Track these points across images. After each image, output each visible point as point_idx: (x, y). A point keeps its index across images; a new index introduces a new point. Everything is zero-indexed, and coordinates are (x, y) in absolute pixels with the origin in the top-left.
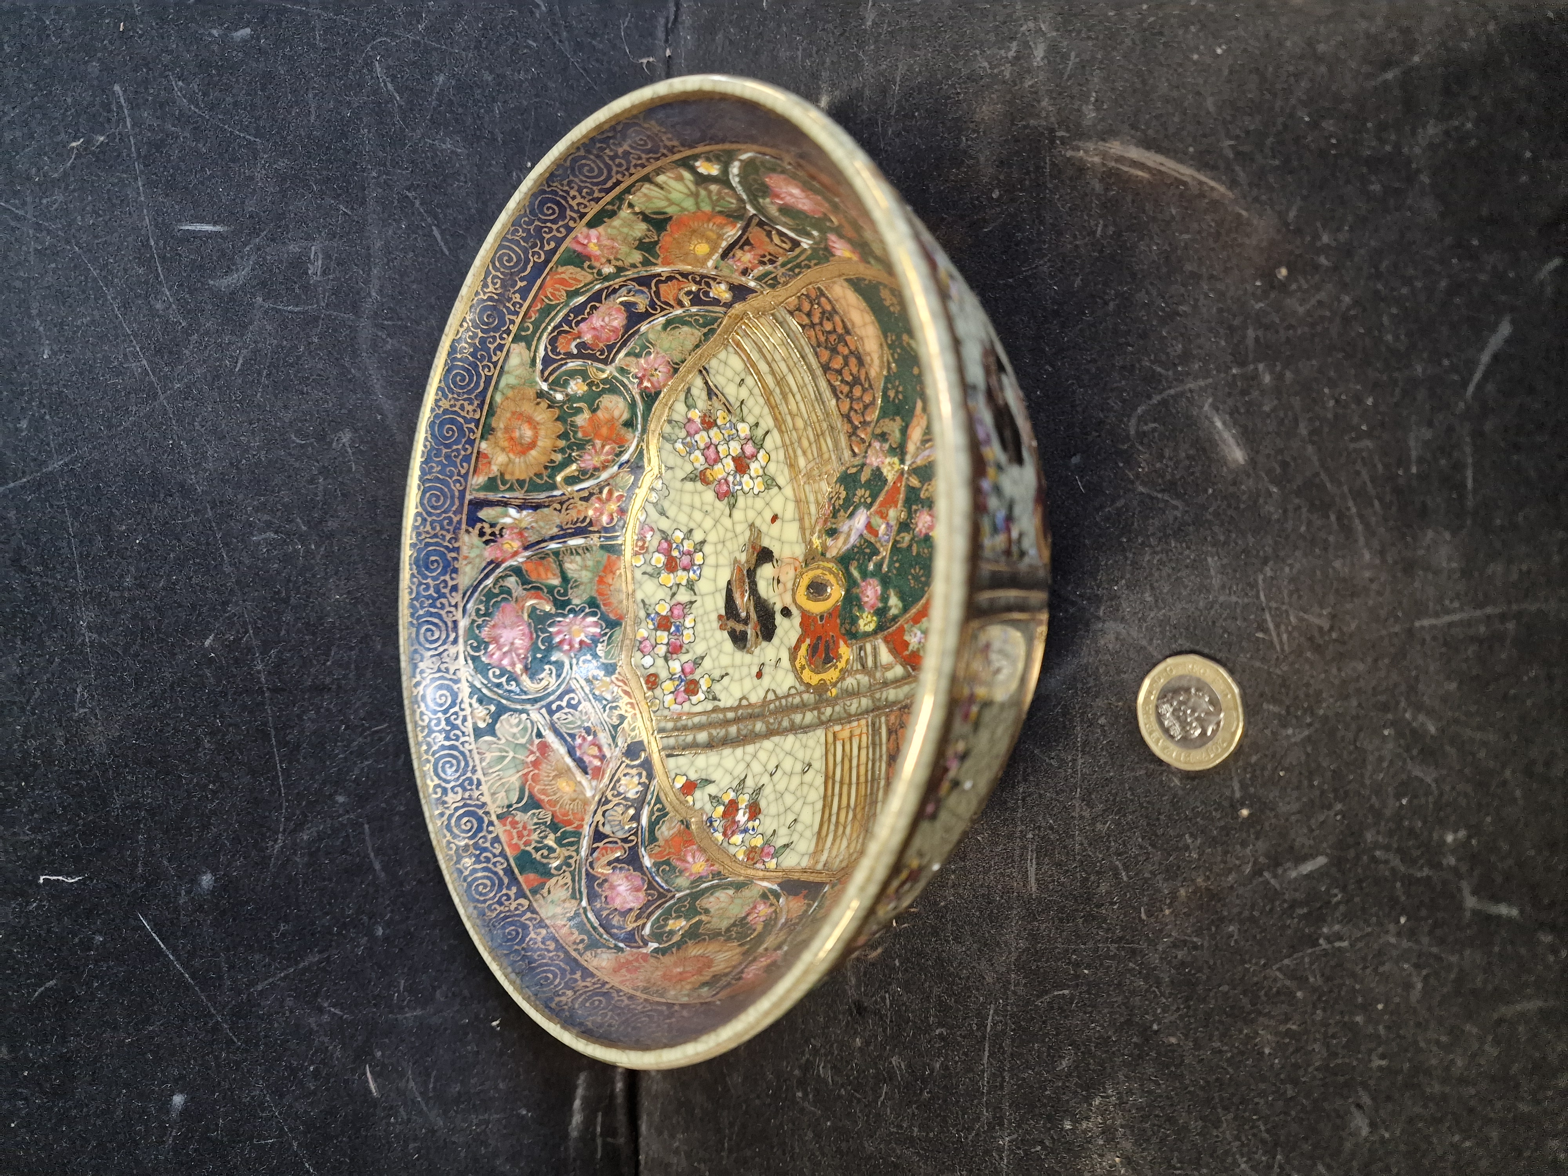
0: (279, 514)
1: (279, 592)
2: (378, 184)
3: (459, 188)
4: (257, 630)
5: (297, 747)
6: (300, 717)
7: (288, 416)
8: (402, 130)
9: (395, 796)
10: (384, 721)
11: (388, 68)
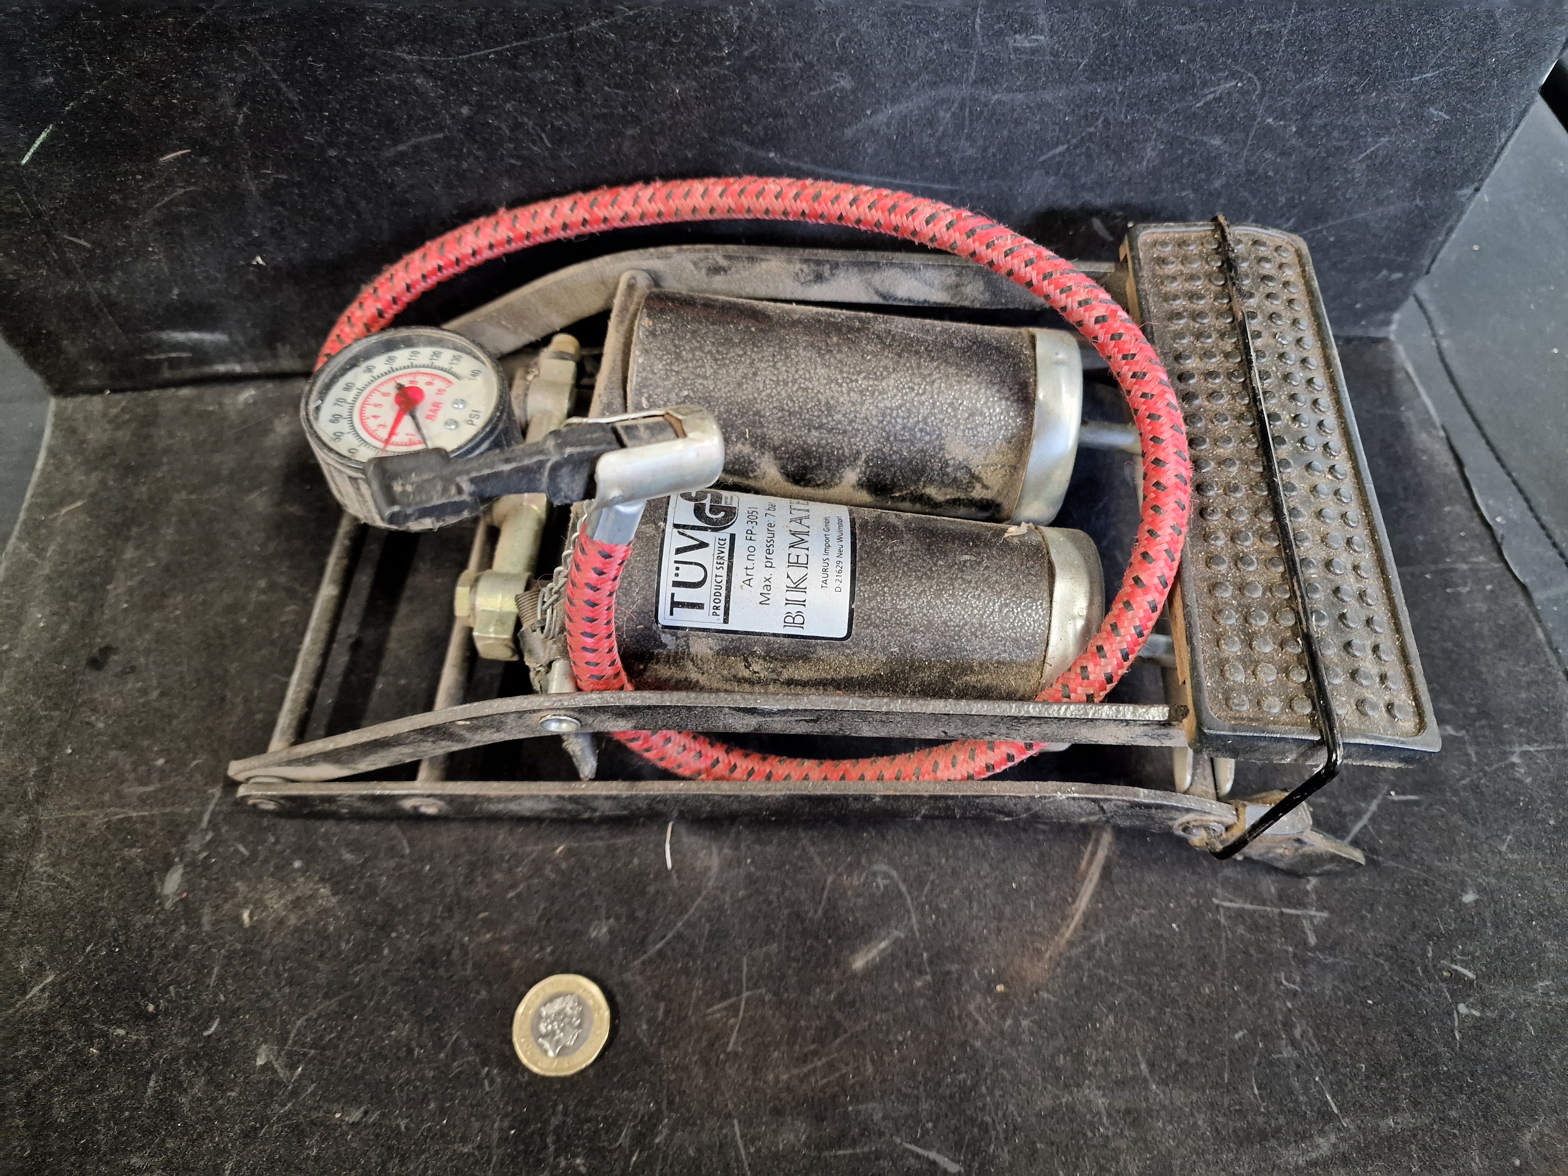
0: (760, 28)
1: (675, 35)
2: (1109, 92)
3: (1107, 166)
4: (633, 19)
5: (514, 67)
6: (547, 67)
7: (863, 27)
8: (1167, 110)
9: (477, 158)
10: (553, 143)
11: (1229, 94)
